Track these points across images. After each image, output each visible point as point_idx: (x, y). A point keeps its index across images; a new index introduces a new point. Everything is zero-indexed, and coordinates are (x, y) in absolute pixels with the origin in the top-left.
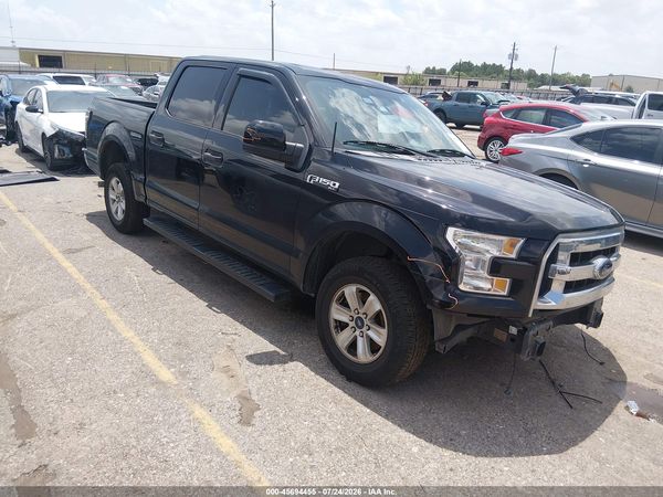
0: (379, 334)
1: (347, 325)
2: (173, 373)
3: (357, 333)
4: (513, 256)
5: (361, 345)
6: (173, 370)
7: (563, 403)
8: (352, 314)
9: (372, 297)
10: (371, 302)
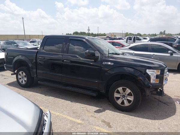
0: (131, 98)
1: (120, 97)
2: (80, 120)
3: (123, 99)
4: (159, 74)
5: (125, 102)
6: (79, 120)
7: (166, 105)
8: (121, 94)
9: (127, 89)
10: (127, 90)
